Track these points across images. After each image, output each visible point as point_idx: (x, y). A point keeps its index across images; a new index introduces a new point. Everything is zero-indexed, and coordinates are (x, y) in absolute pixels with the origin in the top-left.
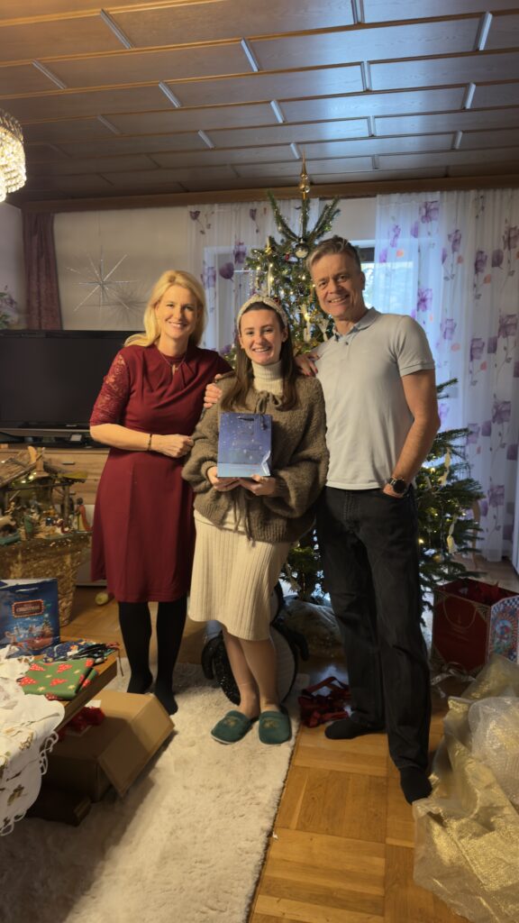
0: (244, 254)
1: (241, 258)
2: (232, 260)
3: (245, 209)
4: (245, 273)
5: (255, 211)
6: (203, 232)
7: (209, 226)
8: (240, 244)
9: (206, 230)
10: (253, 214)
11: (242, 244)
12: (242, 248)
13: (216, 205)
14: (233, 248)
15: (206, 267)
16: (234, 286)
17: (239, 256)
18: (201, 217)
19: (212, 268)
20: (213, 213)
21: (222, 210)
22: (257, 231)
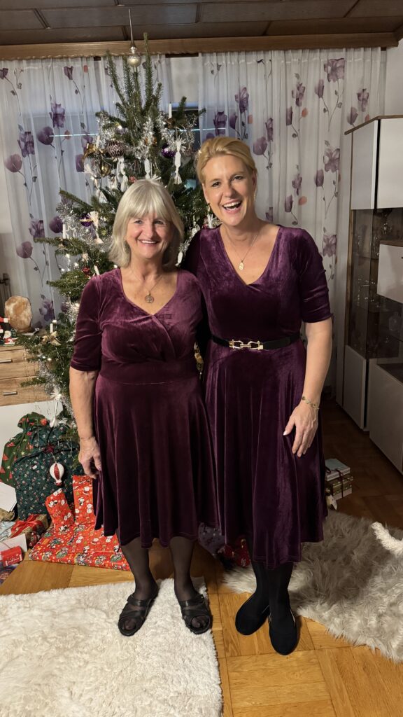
0: (62, 116)
1: (60, 120)
2: (50, 123)
3: (58, 67)
4: (66, 137)
5: (71, 69)
6: (13, 93)
7: (20, 86)
8: (56, 105)
9: (17, 91)
10: (69, 72)
11: (60, 105)
12: (59, 111)
13: (24, 62)
14: (49, 110)
15: (23, 132)
16: (55, 152)
17: (57, 118)
18: (10, 75)
19: (29, 133)
20: (22, 71)
21: (31, 67)
22: (77, 92)
